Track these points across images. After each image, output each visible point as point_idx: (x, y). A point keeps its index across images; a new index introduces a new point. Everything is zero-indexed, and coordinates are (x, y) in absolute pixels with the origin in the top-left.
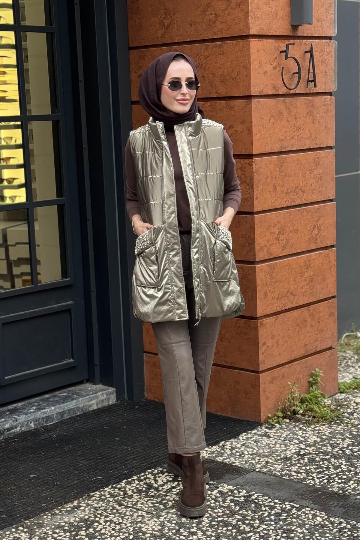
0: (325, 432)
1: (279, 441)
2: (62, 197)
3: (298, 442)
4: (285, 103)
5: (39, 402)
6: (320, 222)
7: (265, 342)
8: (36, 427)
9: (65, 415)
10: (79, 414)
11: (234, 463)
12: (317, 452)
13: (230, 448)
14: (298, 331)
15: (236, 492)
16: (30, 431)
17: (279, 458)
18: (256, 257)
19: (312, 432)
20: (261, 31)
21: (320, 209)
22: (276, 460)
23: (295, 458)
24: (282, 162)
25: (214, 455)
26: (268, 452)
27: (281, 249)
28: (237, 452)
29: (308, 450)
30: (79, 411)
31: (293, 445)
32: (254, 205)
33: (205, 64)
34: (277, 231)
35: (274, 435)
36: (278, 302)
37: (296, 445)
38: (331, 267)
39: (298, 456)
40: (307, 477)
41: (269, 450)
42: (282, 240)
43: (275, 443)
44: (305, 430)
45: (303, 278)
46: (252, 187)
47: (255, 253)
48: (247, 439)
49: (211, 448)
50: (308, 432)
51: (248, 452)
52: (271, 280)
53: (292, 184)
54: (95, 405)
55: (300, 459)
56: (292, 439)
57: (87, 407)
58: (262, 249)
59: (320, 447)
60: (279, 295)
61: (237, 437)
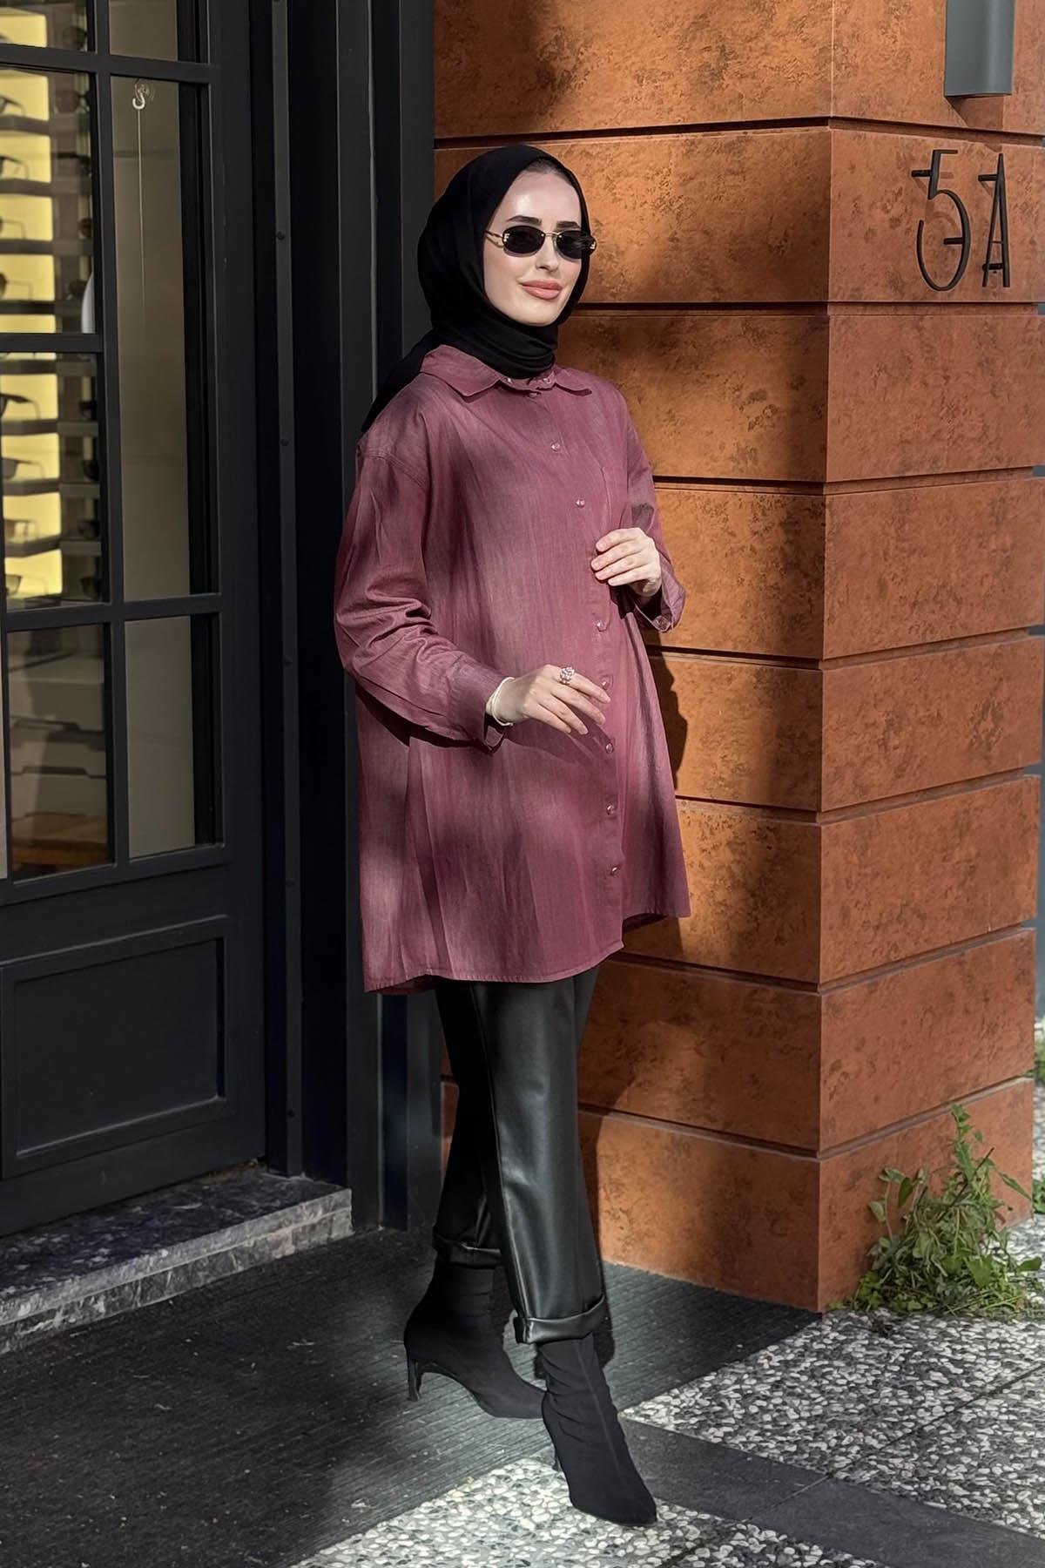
0: (1022, 1346)
1: (887, 1375)
2: (210, 591)
3: (947, 1382)
4: (919, 329)
5: (118, 1232)
6: (1002, 695)
7: (839, 1061)
8: (112, 1314)
9: (200, 1274)
10: (240, 1269)
11: (761, 1449)
12: (1012, 1417)
13: (738, 1395)
14: (930, 1027)
15: (789, 1550)
16: (92, 1324)
17: (900, 1434)
18: (823, 798)
19: (982, 1348)
20: (863, 105)
21: (1000, 655)
22: (894, 1442)
23: (948, 1435)
24: (904, 508)
25: (693, 1421)
26: (860, 1413)
27: (892, 775)
28: (763, 1410)
29: (983, 1408)
30: (243, 1262)
31: (933, 1389)
32: (822, 640)
33: (681, 201)
34: (883, 719)
35: (867, 1356)
36: (879, 939)
37: (942, 1392)
38: (1025, 832)
39: (957, 1430)
40: (1004, 1502)
41: (861, 1406)
42: (896, 748)
43: (874, 1382)
44: (959, 1341)
45: (948, 865)
46: (819, 583)
47: (820, 785)
48: (786, 1363)
49: (676, 1397)
50: (966, 1346)
51: (797, 1411)
52: (863, 871)
53: (929, 578)
54: (291, 1242)
55: (964, 1437)
56: (924, 1368)
57: (267, 1248)
58: (839, 774)
59: (1017, 1397)
60: (881, 915)
61: (752, 1357)
